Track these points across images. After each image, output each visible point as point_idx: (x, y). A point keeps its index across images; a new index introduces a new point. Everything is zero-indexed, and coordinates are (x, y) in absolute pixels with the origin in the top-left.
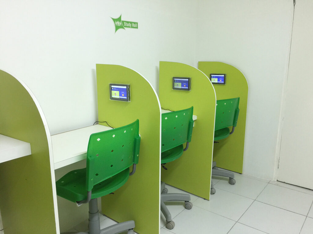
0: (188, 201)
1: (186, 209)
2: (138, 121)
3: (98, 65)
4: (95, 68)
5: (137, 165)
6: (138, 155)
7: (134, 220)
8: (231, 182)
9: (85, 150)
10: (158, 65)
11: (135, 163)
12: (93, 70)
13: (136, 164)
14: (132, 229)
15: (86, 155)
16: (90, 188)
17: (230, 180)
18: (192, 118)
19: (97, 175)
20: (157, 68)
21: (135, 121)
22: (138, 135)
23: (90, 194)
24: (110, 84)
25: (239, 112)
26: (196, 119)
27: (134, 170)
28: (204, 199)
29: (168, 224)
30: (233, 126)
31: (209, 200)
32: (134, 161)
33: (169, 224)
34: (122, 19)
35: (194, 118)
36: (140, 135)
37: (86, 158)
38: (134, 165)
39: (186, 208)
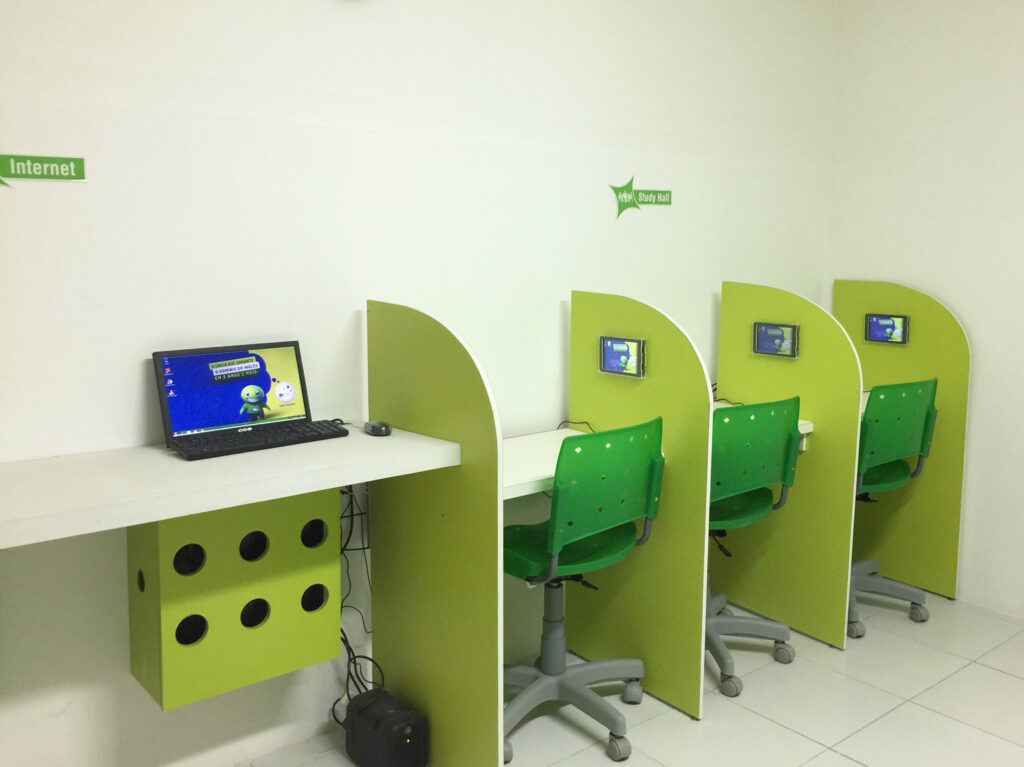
0: (783, 643)
1: (776, 663)
2: (659, 421)
3: (576, 295)
4: (568, 299)
5: (654, 521)
6: (656, 499)
7: (643, 660)
8: (917, 615)
9: (551, 472)
10: (719, 291)
11: (651, 517)
12: (564, 305)
13: (651, 520)
14: (637, 680)
15: (552, 482)
16: (556, 550)
17: (913, 608)
18: (797, 428)
19: (570, 524)
20: (715, 296)
21: (652, 419)
22: (660, 453)
23: (555, 560)
24: (601, 338)
25: (935, 417)
26: (811, 430)
27: (647, 533)
28: (831, 646)
29: (726, 685)
30: (920, 456)
31: (842, 650)
32: (647, 511)
33: (729, 684)
34: (636, 186)
35: (804, 426)
36: (663, 455)
37: (552, 488)
38: (649, 522)
39: (776, 660)
